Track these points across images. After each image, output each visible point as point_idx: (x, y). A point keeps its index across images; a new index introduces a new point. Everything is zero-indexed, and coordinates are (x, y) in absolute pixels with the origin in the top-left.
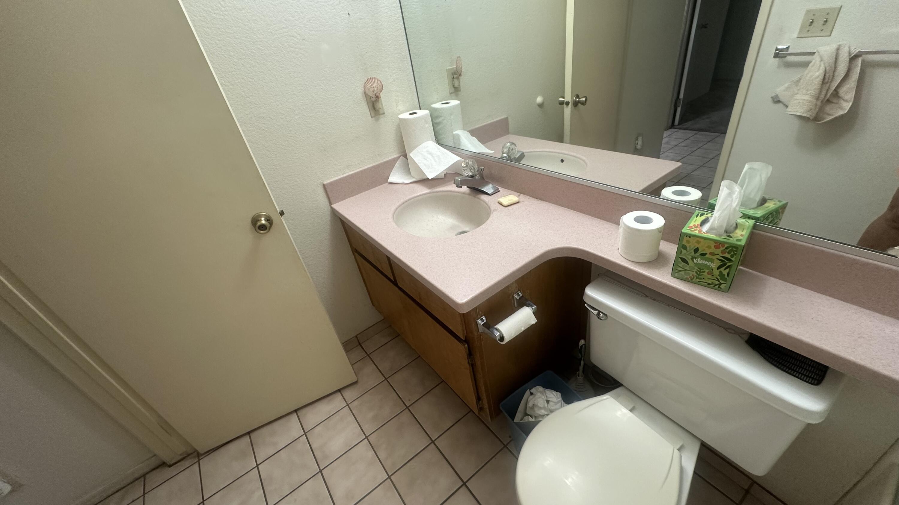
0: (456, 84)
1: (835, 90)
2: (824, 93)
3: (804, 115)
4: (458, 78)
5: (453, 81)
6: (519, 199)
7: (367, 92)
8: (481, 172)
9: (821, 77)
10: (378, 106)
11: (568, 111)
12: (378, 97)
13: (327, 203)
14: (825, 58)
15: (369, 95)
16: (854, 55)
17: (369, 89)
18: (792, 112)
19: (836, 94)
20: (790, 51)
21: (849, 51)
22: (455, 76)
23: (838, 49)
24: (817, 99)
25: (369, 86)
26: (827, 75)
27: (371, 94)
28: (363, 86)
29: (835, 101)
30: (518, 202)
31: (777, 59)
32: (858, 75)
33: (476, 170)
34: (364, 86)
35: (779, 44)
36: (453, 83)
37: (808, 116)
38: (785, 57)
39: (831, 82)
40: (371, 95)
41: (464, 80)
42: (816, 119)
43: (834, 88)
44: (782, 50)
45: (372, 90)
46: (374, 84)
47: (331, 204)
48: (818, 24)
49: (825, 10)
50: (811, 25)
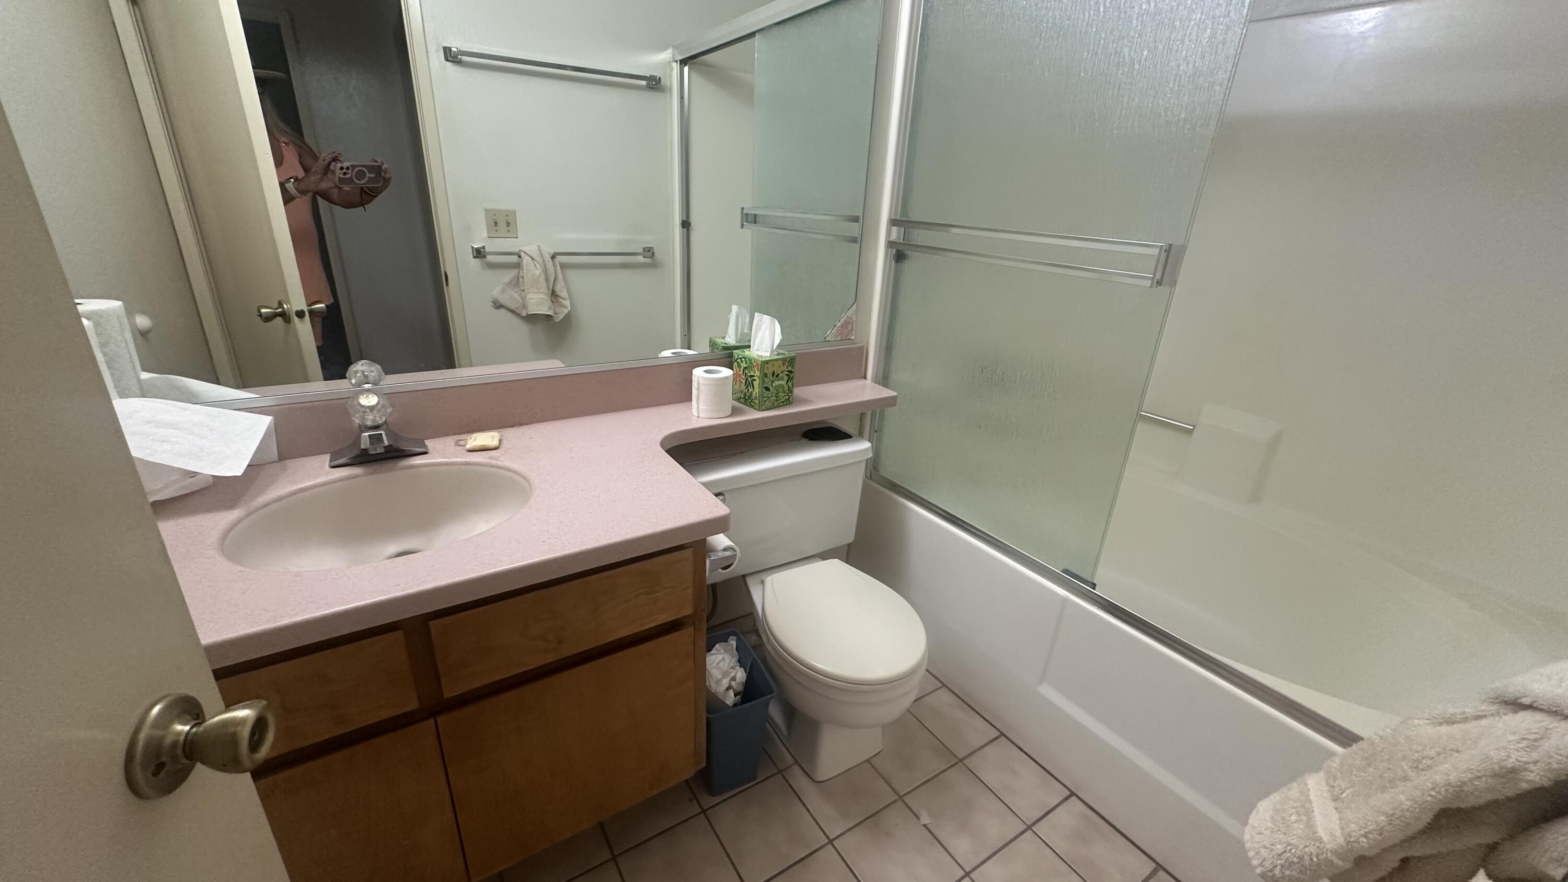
1: (554, 286)
16: (551, 257)
19: (555, 290)
20: (487, 250)
21: (547, 252)
23: (539, 250)
29: (557, 299)
31: (478, 259)
32: (561, 274)
35: (472, 242)
38: (485, 257)
39: (548, 279)
43: (553, 284)
44: (479, 249)
48: (502, 224)
49: (502, 211)
50: (496, 225)
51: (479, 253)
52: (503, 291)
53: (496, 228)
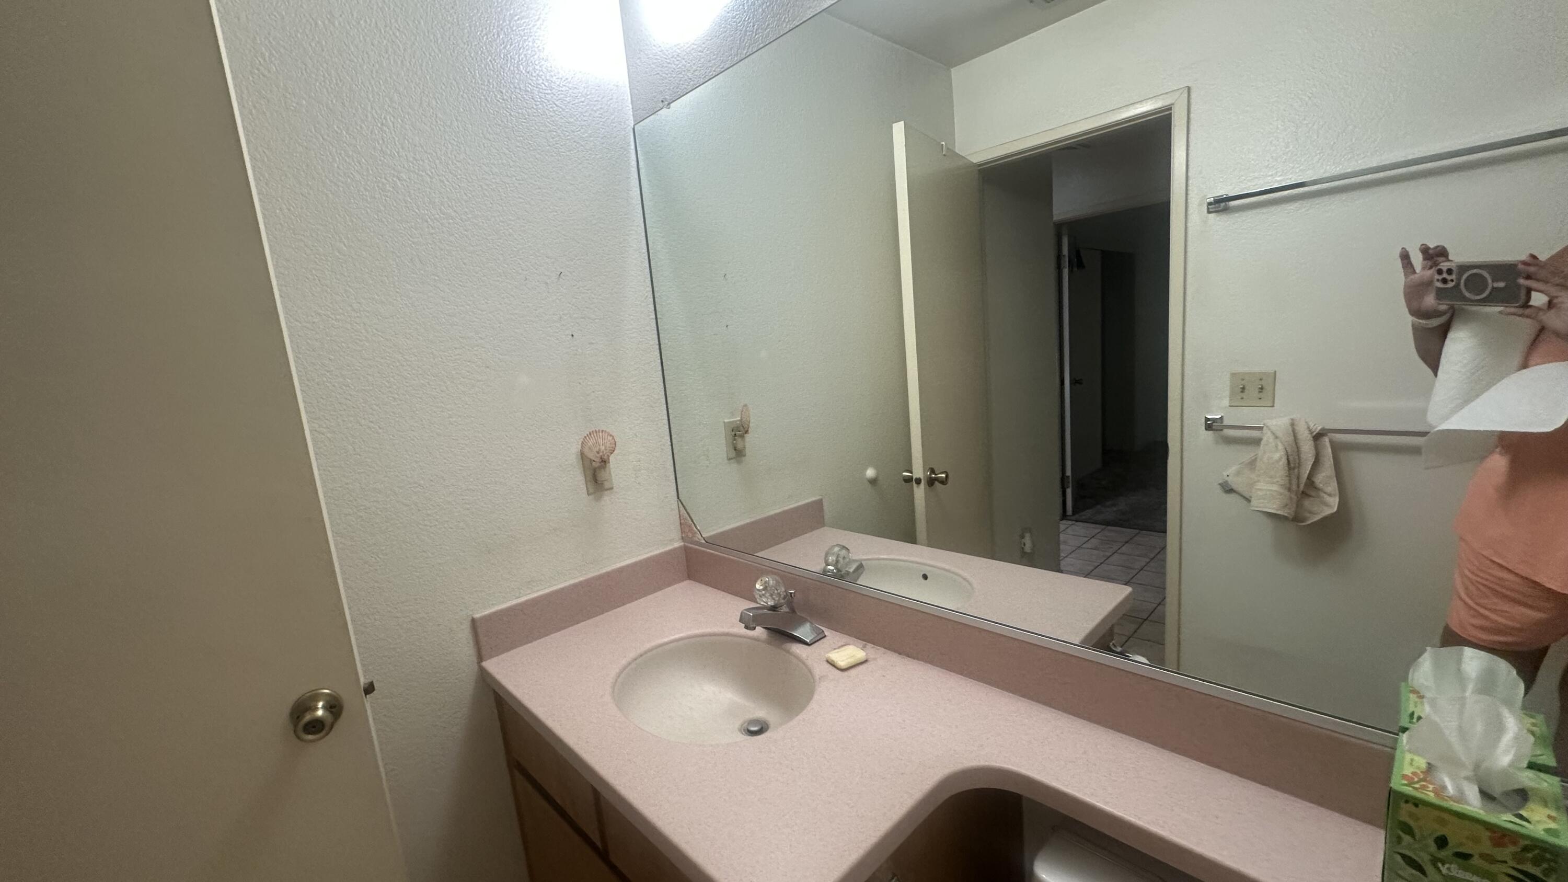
0: (739, 446)
1: (1308, 478)
2: (1294, 482)
3: (1279, 512)
4: (742, 436)
5: (735, 440)
6: (867, 654)
7: (586, 451)
8: (789, 599)
9: (1284, 460)
10: (602, 475)
11: (920, 492)
12: (604, 462)
13: (475, 659)
14: (1279, 434)
15: (588, 458)
16: (1317, 434)
17: (590, 448)
18: (1260, 507)
19: (1310, 482)
20: (1226, 422)
21: (1308, 428)
22: (738, 433)
23: (1292, 425)
24: (1289, 490)
25: (591, 442)
26: (1291, 458)
27: (591, 455)
28: (580, 443)
29: (1313, 494)
30: (865, 661)
31: (1210, 433)
32: (1332, 460)
33: (782, 596)
34: (583, 443)
35: (1208, 413)
36: (733, 444)
37: (1286, 515)
38: (1222, 430)
39: (1299, 467)
40: (593, 458)
41: (751, 441)
42: (1297, 519)
43: (1306, 475)
44: (1214, 420)
45: (595, 450)
46: (600, 441)
47: (480, 658)
48: (1252, 391)
49: (1254, 374)
50: (1242, 392)
51: (1210, 425)
52: (1238, 473)
53: (1242, 395)
